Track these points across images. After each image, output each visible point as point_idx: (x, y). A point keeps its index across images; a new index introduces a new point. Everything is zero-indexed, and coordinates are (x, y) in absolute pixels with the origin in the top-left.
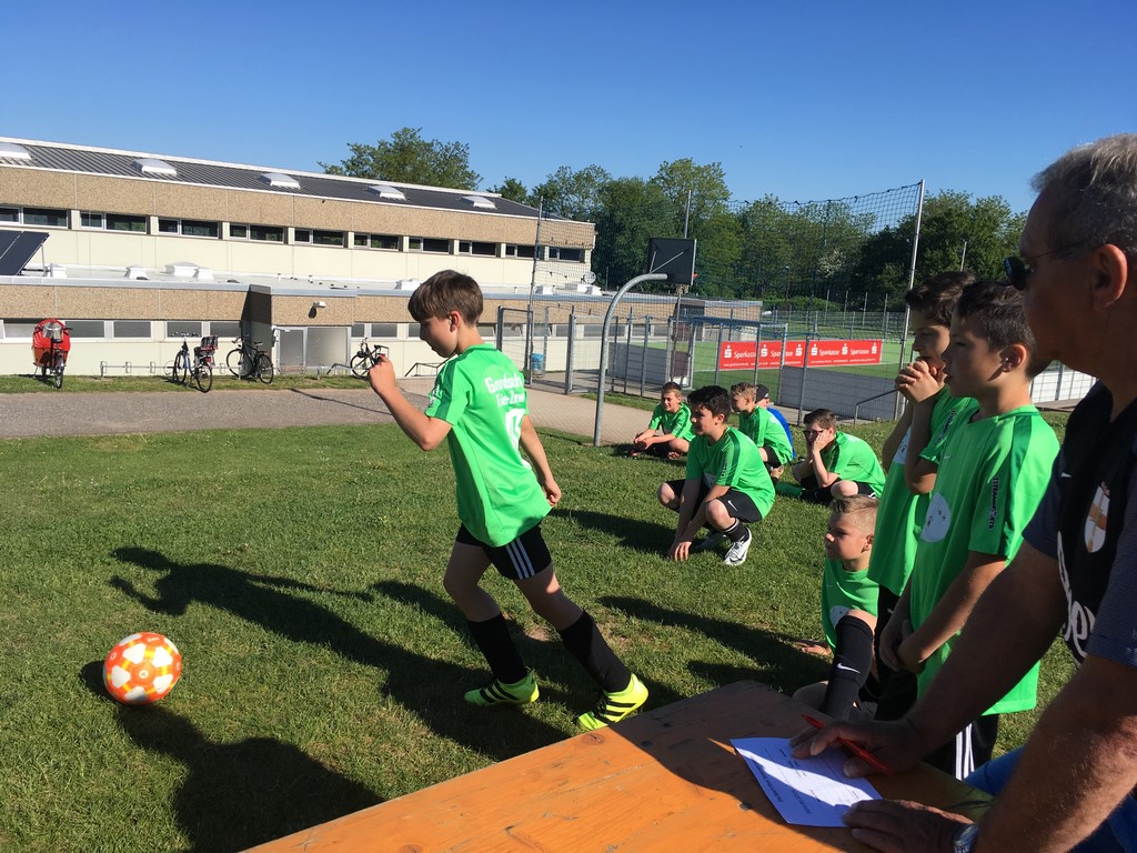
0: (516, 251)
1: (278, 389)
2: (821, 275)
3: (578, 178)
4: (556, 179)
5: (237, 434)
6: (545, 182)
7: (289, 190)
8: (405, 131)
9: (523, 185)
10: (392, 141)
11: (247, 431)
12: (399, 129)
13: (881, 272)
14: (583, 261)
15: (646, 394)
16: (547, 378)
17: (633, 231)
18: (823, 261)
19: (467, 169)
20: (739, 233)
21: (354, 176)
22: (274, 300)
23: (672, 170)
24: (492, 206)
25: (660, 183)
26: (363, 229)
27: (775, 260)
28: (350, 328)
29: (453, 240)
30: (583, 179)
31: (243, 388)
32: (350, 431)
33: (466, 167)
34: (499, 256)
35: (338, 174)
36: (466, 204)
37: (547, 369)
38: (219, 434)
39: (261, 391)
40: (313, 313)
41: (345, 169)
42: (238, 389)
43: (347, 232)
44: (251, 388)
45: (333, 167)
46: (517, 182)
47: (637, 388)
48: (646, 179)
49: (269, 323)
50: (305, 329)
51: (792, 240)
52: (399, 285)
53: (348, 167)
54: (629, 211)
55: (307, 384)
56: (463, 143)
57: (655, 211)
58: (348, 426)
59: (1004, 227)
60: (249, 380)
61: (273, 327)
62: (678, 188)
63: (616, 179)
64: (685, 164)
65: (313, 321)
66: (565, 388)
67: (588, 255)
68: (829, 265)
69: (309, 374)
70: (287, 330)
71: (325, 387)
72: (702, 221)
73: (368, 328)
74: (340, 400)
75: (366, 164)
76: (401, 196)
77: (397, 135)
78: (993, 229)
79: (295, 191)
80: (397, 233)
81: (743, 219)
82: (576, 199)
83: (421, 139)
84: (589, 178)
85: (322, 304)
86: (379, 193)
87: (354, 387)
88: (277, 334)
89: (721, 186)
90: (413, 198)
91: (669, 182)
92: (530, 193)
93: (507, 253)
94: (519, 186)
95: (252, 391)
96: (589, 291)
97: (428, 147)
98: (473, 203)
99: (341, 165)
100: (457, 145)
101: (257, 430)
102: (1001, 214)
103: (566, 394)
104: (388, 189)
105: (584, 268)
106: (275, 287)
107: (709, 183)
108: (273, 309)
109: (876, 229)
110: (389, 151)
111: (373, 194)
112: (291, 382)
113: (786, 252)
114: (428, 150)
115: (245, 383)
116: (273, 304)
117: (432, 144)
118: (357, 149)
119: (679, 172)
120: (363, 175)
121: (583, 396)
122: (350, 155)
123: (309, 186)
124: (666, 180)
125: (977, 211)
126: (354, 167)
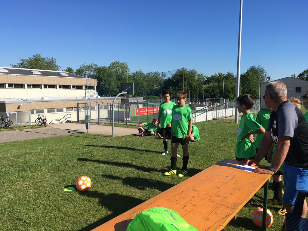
0: (75, 87)
1: (15, 130)
2: (154, 90)
3: (88, 66)
4: (82, 67)
5: (11, 143)
6: (79, 68)
7: (5, 73)
8: (37, 55)
9: (72, 69)
10: (33, 57)
11: (14, 142)
12: (35, 54)
13: (169, 89)
14: (94, 89)
15: (120, 123)
16: (92, 121)
17: (105, 80)
18: (155, 86)
19: (56, 65)
20: (133, 80)
21: (22, 68)
22: (6, 105)
23: (114, 64)
24: (67, 75)
25: (111, 67)
26: (29, 83)
27: (143, 87)
28: (30, 112)
29: (57, 85)
30: (90, 67)
31: (5, 131)
32: (44, 140)
33: (55, 64)
34: (70, 89)
35: (17, 67)
36: (59, 75)
37: (91, 119)
38: (6, 144)
39: (10, 131)
40: (19, 108)
41: (19, 66)
42: (3, 131)
43: (24, 84)
44: (7, 130)
45: (15, 65)
46: (71, 68)
47: (117, 122)
48: (107, 67)
49: (5, 112)
50: (16, 113)
51: (146, 81)
52: (43, 98)
53: (20, 65)
54: (104, 76)
55: (23, 128)
56: (54, 58)
57: (110, 75)
58: (42, 138)
59: (196, 76)
60: (5, 128)
61: (6, 113)
62: (116, 69)
63: (99, 67)
64: (117, 63)
65: (19, 110)
66: (98, 123)
67: (95, 88)
68: (156, 87)
69: (23, 125)
70: (11, 113)
71: (29, 128)
72: (123, 77)
73: (35, 111)
74: (35, 132)
75: (25, 64)
76: (40, 73)
77: (34, 56)
78: (194, 77)
79: (7, 73)
80: (40, 84)
81: (134, 76)
82: (88, 72)
83: (41, 57)
84: (92, 67)
85: (21, 105)
86: (33, 73)
87: (38, 128)
88: (8, 115)
89: (127, 68)
90: (43, 74)
91: (114, 67)
92: (75, 71)
93: (73, 88)
94: (71, 69)
95: (8, 131)
96: (97, 97)
97: (44, 59)
98: (61, 74)
99: (17, 65)
100: (52, 58)
101: (16, 142)
102: (196, 73)
103: (99, 125)
104: (35, 71)
105: (95, 91)
106: (7, 101)
107: (124, 67)
108: (6, 108)
109: (167, 78)
110: (32, 60)
111: (31, 73)
112: (18, 128)
113: (145, 84)
114: (44, 60)
115: (4, 129)
116: (6, 106)
117: (44, 58)
118: (22, 60)
119: (115, 65)
120: (25, 67)
121: (104, 125)
122: (20, 62)
123: (11, 71)
124: (113, 67)
125: (190, 73)
126: (21, 65)
